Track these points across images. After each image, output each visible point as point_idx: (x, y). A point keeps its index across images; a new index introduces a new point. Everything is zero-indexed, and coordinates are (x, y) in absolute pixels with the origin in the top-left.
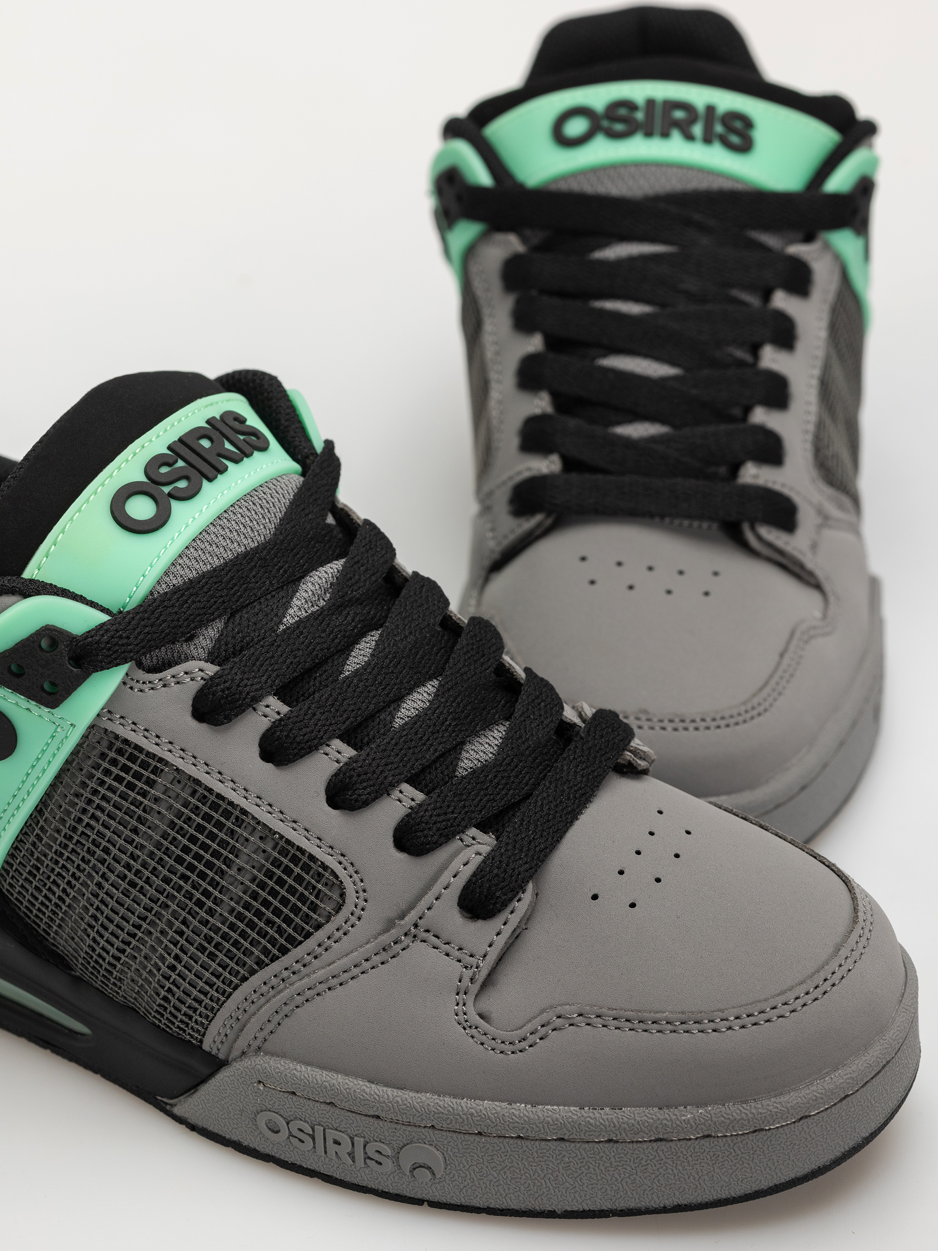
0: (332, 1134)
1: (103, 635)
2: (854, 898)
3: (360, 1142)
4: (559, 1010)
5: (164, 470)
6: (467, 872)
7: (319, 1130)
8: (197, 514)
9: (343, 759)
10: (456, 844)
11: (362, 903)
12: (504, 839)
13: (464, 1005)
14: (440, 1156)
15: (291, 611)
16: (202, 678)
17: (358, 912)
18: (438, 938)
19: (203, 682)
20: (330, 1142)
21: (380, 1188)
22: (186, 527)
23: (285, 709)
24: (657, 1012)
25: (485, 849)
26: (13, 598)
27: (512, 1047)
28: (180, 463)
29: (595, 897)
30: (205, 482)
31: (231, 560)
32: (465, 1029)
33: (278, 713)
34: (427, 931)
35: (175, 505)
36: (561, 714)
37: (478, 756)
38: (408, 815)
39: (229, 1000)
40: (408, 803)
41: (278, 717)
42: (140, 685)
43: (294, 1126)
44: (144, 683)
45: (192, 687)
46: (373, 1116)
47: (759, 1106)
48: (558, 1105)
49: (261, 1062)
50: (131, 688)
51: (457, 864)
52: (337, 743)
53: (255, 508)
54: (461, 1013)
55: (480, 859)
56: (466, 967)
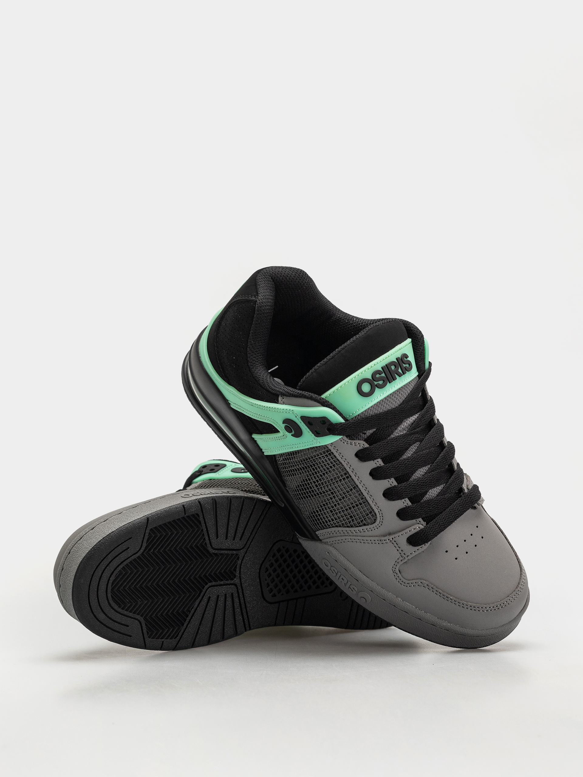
0: (342, 577)
1: (340, 427)
2: (521, 574)
3: (349, 583)
4: (422, 581)
5: (378, 376)
6: (413, 532)
7: (339, 574)
8: (382, 394)
9: (393, 485)
10: (414, 521)
11: (380, 525)
12: (428, 525)
13: (396, 566)
14: (370, 599)
15: (396, 431)
16: (363, 447)
17: (378, 527)
18: (397, 545)
19: (363, 448)
20: (340, 578)
21: (350, 595)
22: (377, 398)
23: (382, 464)
24: (449, 595)
25: (422, 527)
26: (318, 404)
27: (404, 584)
28: (383, 375)
29: (447, 552)
30: (388, 383)
31: (386, 412)
32: (393, 572)
33: (380, 465)
34: (395, 541)
35: (377, 389)
36: (462, 485)
37: (432, 495)
38: (404, 508)
39: (330, 528)
40: (405, 504)
41: (380, 466)
42: (344, 441)
43: (332, 568)
44: (345, 441)
45: (358, 448)
46: (356, 580)
47: (466, 630)
48: (410, 604)
49: (331, 549)
50: (341, 441)
51: (412, 528)
52: (393, 480)
53: (399, 395)
54: (394, 568)
55: (419, 529)
56: (401, 556)
